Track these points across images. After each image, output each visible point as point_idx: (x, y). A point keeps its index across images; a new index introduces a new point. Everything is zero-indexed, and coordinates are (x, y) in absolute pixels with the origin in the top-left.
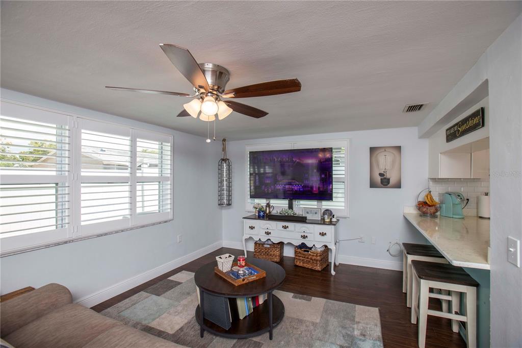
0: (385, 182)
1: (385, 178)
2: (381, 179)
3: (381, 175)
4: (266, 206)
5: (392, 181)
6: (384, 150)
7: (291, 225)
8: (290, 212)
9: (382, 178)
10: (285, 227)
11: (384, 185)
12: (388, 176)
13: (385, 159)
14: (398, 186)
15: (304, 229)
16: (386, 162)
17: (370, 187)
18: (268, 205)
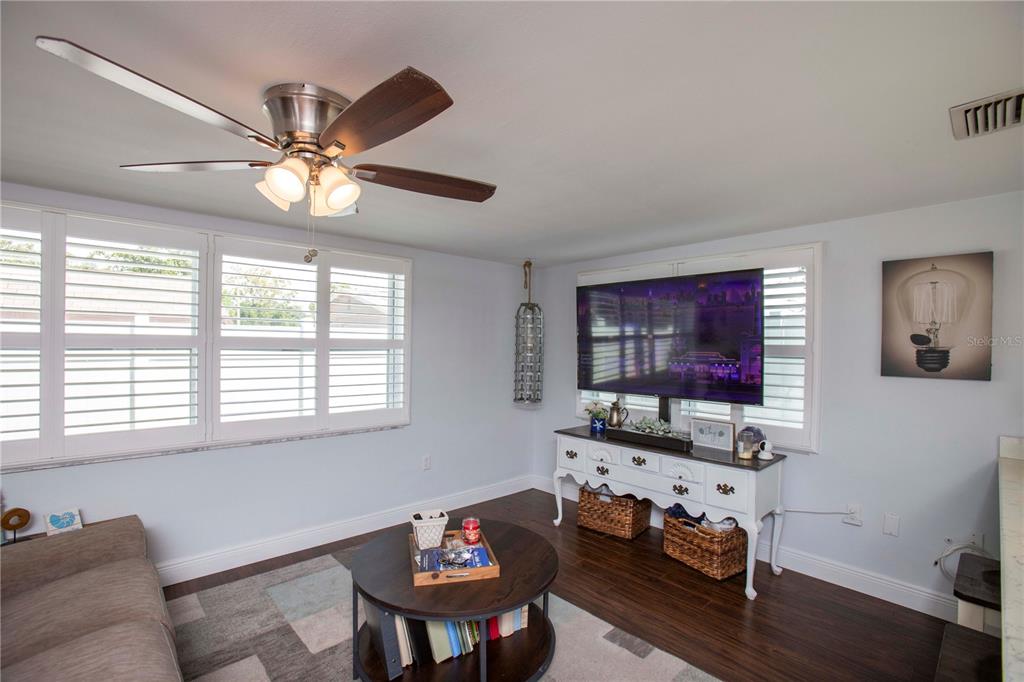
0: (932, 361)
1: (932, 351)
2: (918, 352)
3: (916, 339)
4: (612, 409)
5: (957, 359)
6: (929, 267)
7: (653, 458)
8: (659, 429)
9: (920, 347)
10: (639, 462)
11: (928, 370)
12: (942, 342)
13: (934, 294)
14: (981, 371)
15: (681, 471)
16: (934, 301)
17: (882, 375)
18: (615, 407)
